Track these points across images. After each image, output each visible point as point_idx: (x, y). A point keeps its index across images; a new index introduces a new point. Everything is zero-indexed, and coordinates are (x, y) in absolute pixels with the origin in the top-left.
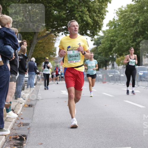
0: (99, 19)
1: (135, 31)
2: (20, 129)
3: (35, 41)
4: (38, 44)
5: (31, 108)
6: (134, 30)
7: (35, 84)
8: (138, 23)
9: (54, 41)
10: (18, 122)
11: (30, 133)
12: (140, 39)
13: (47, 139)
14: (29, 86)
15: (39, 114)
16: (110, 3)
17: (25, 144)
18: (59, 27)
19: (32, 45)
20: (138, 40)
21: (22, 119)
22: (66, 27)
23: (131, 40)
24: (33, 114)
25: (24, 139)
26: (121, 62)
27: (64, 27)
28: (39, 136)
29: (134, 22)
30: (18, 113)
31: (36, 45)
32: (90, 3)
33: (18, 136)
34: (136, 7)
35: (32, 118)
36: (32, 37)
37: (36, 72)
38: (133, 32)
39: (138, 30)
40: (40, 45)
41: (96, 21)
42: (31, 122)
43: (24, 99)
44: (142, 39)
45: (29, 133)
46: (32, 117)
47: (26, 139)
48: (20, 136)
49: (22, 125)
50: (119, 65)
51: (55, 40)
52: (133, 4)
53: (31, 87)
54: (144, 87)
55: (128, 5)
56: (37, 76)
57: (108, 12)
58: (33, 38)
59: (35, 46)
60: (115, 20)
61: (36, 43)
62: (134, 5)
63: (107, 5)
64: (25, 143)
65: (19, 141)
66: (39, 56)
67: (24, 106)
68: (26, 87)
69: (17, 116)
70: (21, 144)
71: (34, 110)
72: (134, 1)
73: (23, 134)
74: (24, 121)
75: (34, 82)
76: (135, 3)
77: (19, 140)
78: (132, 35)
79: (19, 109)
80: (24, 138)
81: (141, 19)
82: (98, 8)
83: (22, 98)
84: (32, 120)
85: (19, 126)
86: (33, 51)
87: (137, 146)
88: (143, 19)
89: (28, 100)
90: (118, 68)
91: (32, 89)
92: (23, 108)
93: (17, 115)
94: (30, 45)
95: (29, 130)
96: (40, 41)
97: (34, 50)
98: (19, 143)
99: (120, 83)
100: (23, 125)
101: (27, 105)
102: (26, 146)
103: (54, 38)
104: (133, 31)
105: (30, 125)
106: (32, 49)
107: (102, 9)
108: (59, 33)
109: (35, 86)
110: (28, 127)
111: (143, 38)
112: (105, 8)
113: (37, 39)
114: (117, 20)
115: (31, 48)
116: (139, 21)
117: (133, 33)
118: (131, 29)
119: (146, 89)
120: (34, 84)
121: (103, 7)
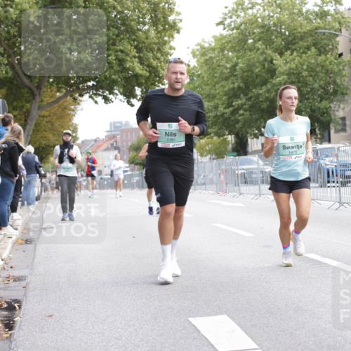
0: (159, 65)
1: (232, 86)
2: (9, 289)
3: (35, 114)
4: (42, 118)
5: (30, 247)
6: (229, 86)
7: (38, 199)
8: (235, 70)
9: (72, 113)
10: (5, 274)
11: (28, 295)
12: (239, 102)
13: (62, 305)
14: (26, 202)
15: (46, 257)
16: (178, 32)
17: (18, 318)
18: (82, 83)
19: (29, 121)
20: (237, 103)
21: (11, 267)
22: (95, 83)
23: (223, 104)
24: (34, 258)
25: (15, 307)
26: (207, 148)
27: (90, 84)
28: (46, 300)
29: (228, 70)
30: (5, 256)
31: (37, 120)
32: (140, 33)
33: (3, 302)
34: (230, 41)
35: (31, 266)
36: (28, 105)
37: (38, 172)
38: (226, 89)
39: (237, 84)
40: (46, 119)
41: (153, 68)
42: (30, 274)
43: (16, 229)
44: (244, 101)
45: (25, 295)
46: (32, 262)
47: (20, 307)
48: (7, 303)
49: (11, 281)
50: (202, 155)
51: (73, 110)
52: (225, 34)
53: (29, 204)
54: (252, 196)
55: (214, 37)
56: (41, 181)
57: (174, 49)
58: (31, 107)
59: (34, 123)
60: (192, 66)
61: (37, 117)
62: (226, 36)
63: (172, 36)
64: (18, 316)
65: (5, 313)
66: (44, 142)
67: (15, 243)
68: (20, 203)
69: (2, 263)
70: (9, 317)
71: (35, 251)
72: (227, 29)
73: (14, 298)
74: (16, 273)
75: (36, 195)
76: (228, 33)
77: (6, 309)
78: (225, 95)
79: (5, 248)
80: (16, 305)
81: (241, 65)
82: (157, 41)
83: (11, 226)
84: (32, 269)
85: (6, 282)
86: (31, 133)
87: (238, 312)
88: (243, 64)
89: (24, 229)
90: (200, 161)
91: (32, 208)
92: (13, 246)
93: (3, 260)
94: (26, 121)
95: (26, 291)
96: (44, 113)
97: (33, 130)
98: (6, 317)
99: (206, 189)
100: (15, 281)
101: (22, 240)
102: (21, 322)
103: (72, 107)
104: (227, 87)
105: (28, 280)
106: (30, 129)
107: (165, 44)
108: (81, 95)
109: (36, 203)
110: (24, 283)
111: (247, 100)
112: (170, 42)
113: (40, 108)
114: (194, 67)
115: (28, 127)
116: (238, 68)
117: (226, 92)
118: (223, 83)
119: (256, 199)
120: (35, 199)
121: (166, 41)
